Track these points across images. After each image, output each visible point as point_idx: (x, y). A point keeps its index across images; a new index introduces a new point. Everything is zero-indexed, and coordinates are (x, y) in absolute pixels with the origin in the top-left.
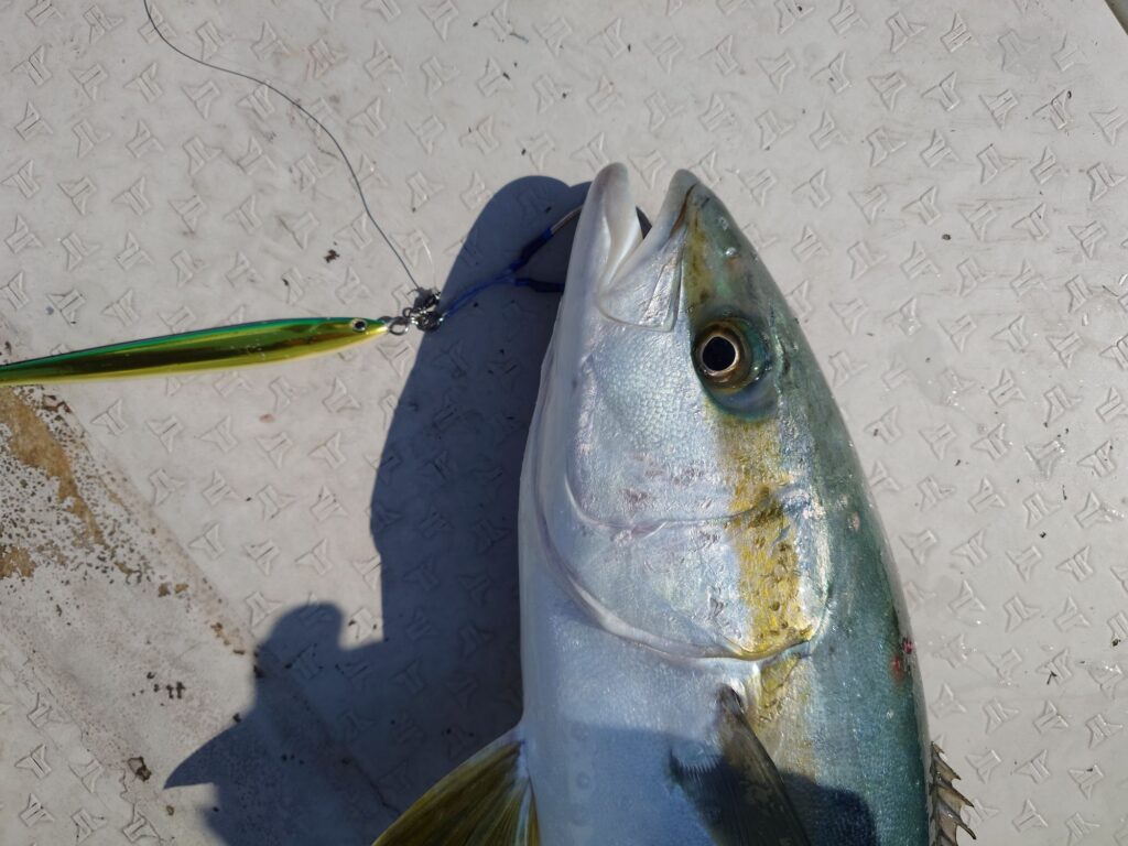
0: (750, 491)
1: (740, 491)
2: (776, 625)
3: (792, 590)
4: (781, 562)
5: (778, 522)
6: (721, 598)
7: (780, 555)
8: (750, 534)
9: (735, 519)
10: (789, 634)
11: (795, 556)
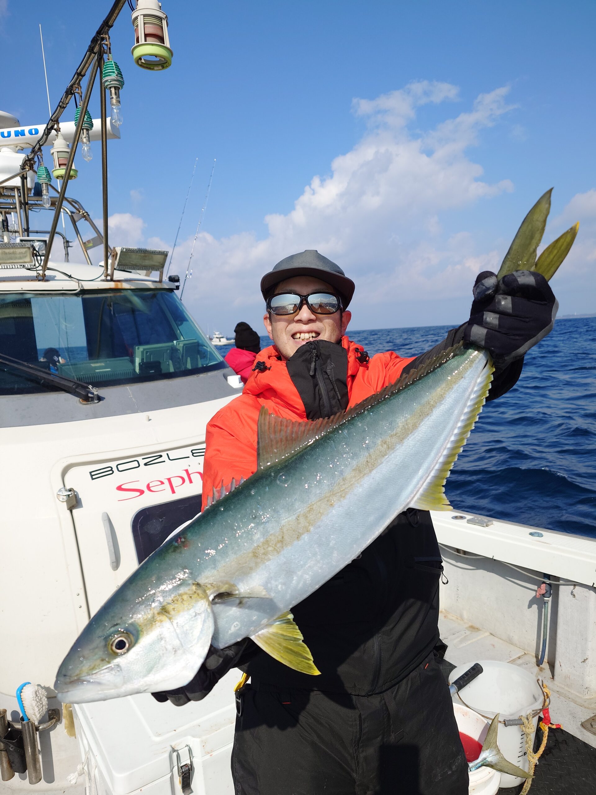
0: (161, 618)
1: (161, 621)
2: (196, 595)
3: (184, 594)
4: (177, 601)
5: (166, 606)
6: (194, 614)
7: (176, 602)
8: (172, 613)
9: (170, 619)
10: (197, 590)
11: (174, 597)
